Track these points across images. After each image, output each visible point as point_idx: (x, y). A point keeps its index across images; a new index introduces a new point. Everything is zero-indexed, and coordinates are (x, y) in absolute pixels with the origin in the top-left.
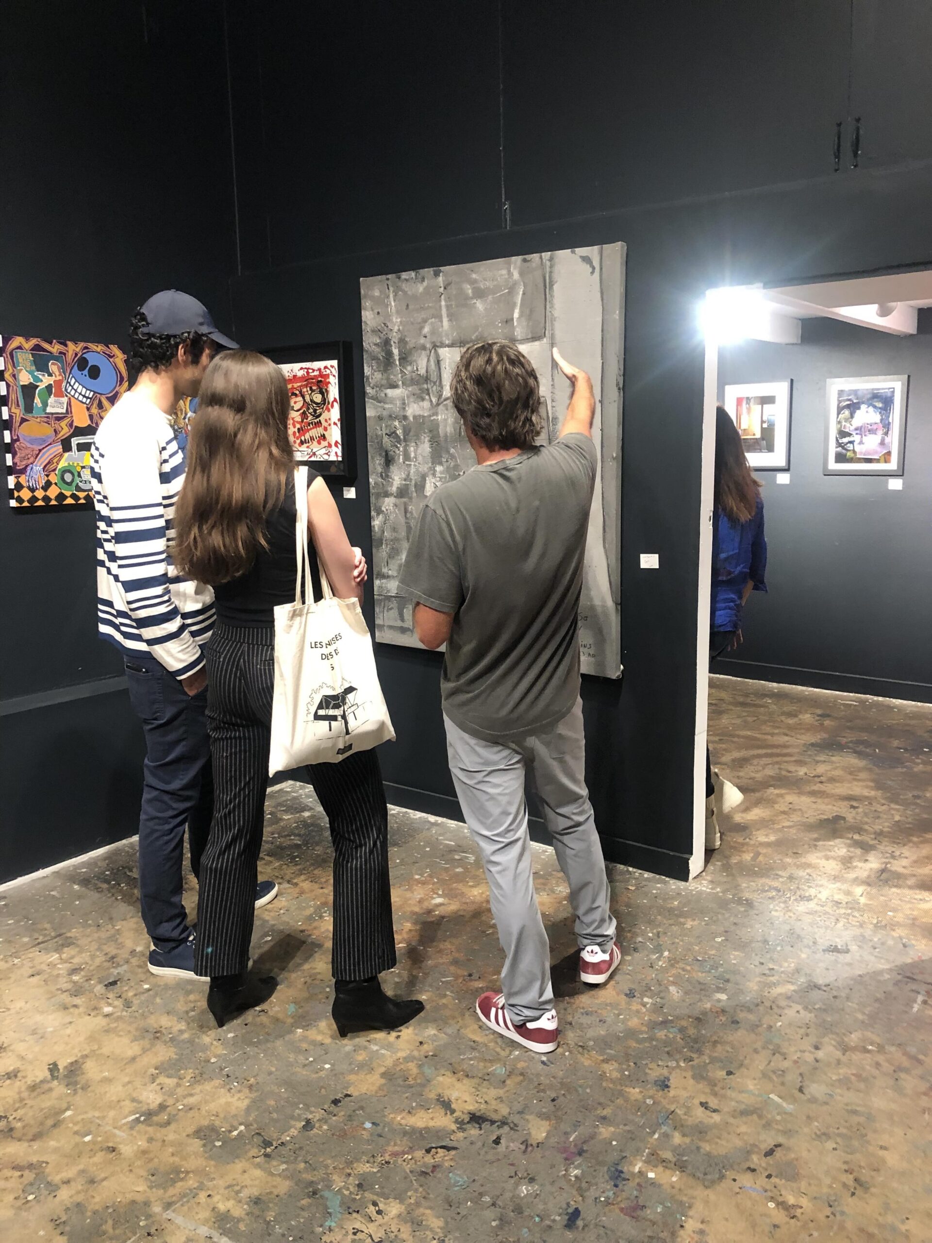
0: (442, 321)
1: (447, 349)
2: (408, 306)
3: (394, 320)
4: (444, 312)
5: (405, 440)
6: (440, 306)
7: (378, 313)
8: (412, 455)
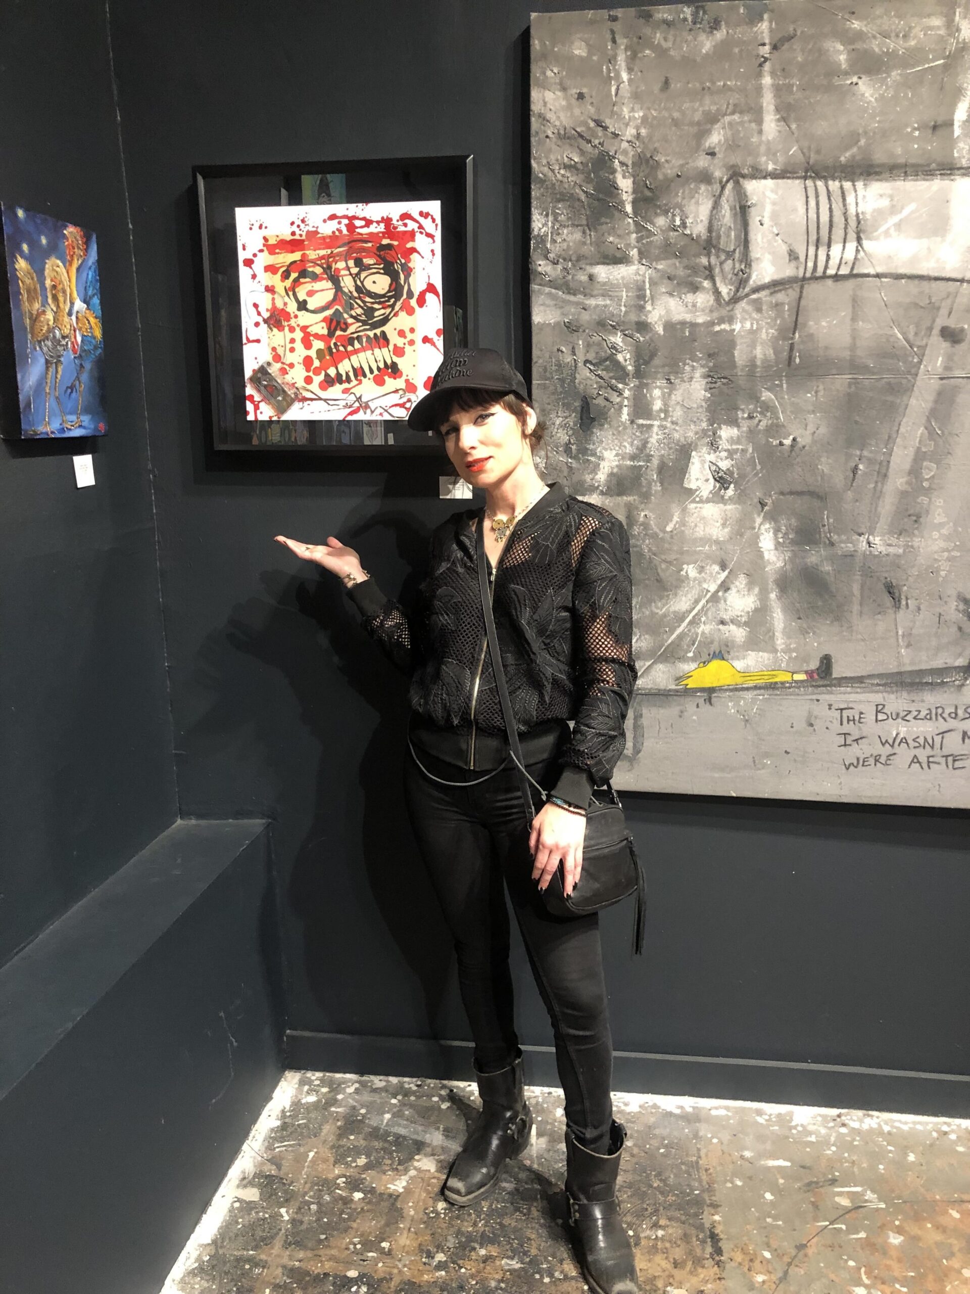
0: (759, 121)
1: (769, 182)
2: (667, 83)
3: (626, 111)
4: (768, 101)
5: (638, 374)
6: (759, 89)
7: (581, 96)
8: (657, 405)
